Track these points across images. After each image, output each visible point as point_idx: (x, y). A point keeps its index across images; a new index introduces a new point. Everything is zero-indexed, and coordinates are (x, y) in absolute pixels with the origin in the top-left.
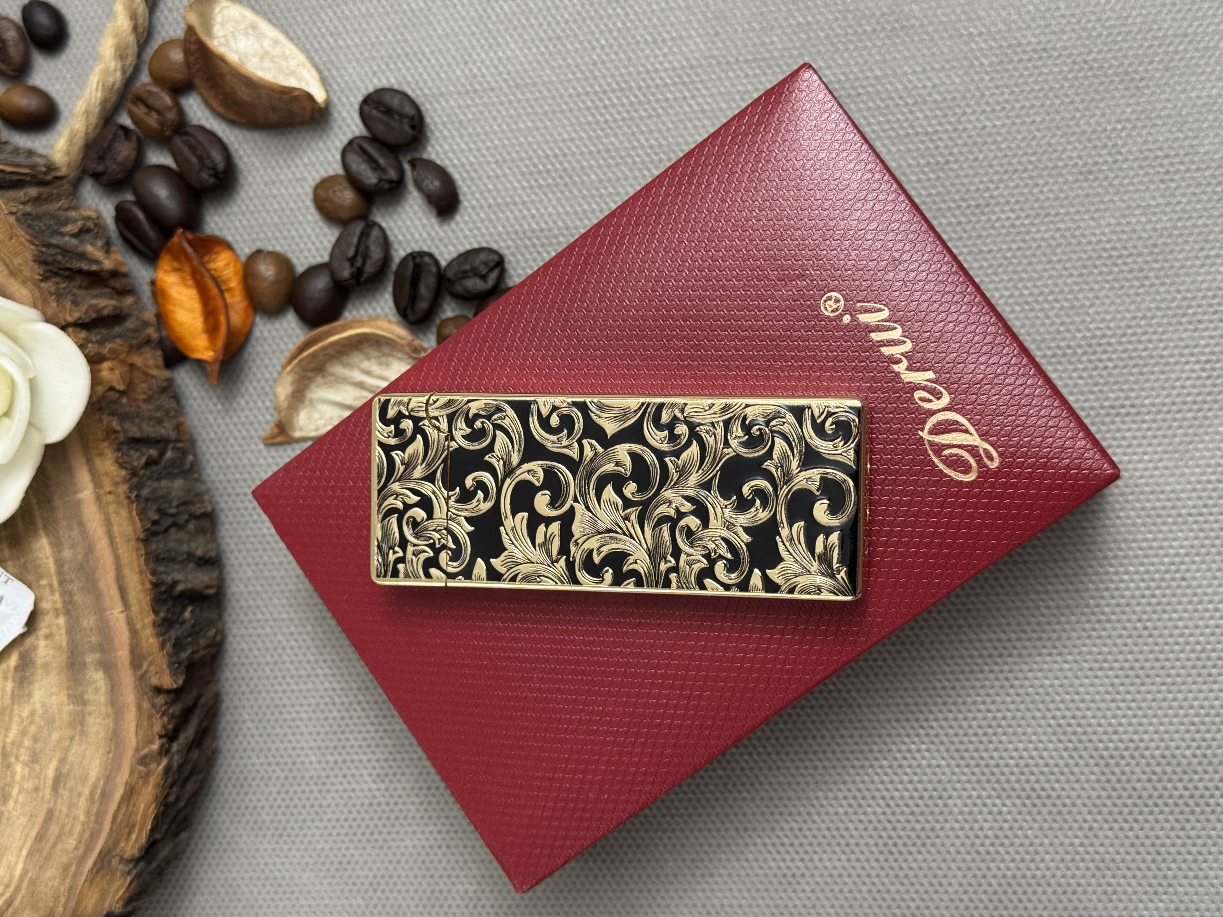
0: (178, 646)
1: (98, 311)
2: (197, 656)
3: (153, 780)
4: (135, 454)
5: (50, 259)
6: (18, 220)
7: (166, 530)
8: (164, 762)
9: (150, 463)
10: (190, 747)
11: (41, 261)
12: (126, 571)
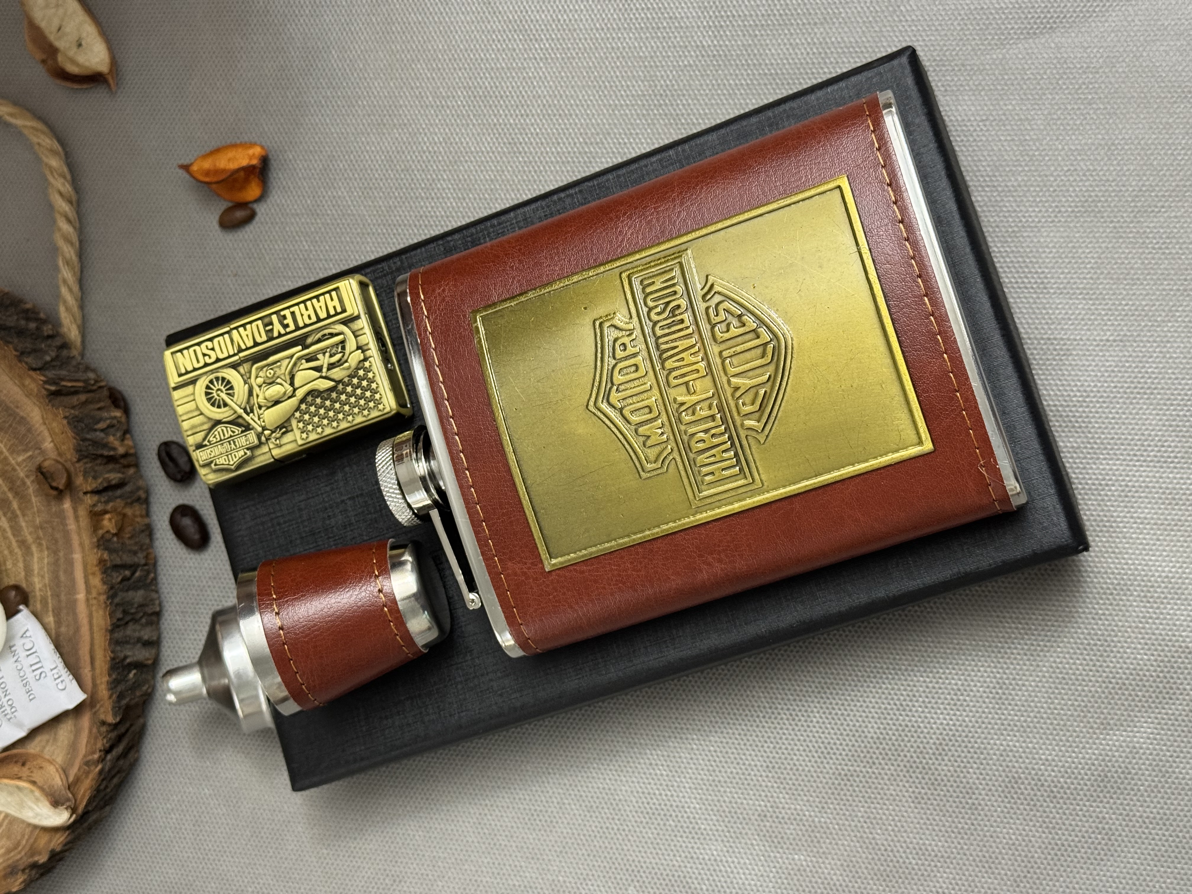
0: (121, 697)
1: (109, 481)
2: (133, 702)
3: (91, 776)
4: (115, 574)
5: (84, 448)
6: (69, 423)
7: (127, 623)
8: (100, 767)
9: (124, 580)
10: (118, 758)
11: (78, 450)
12: (97, 647)
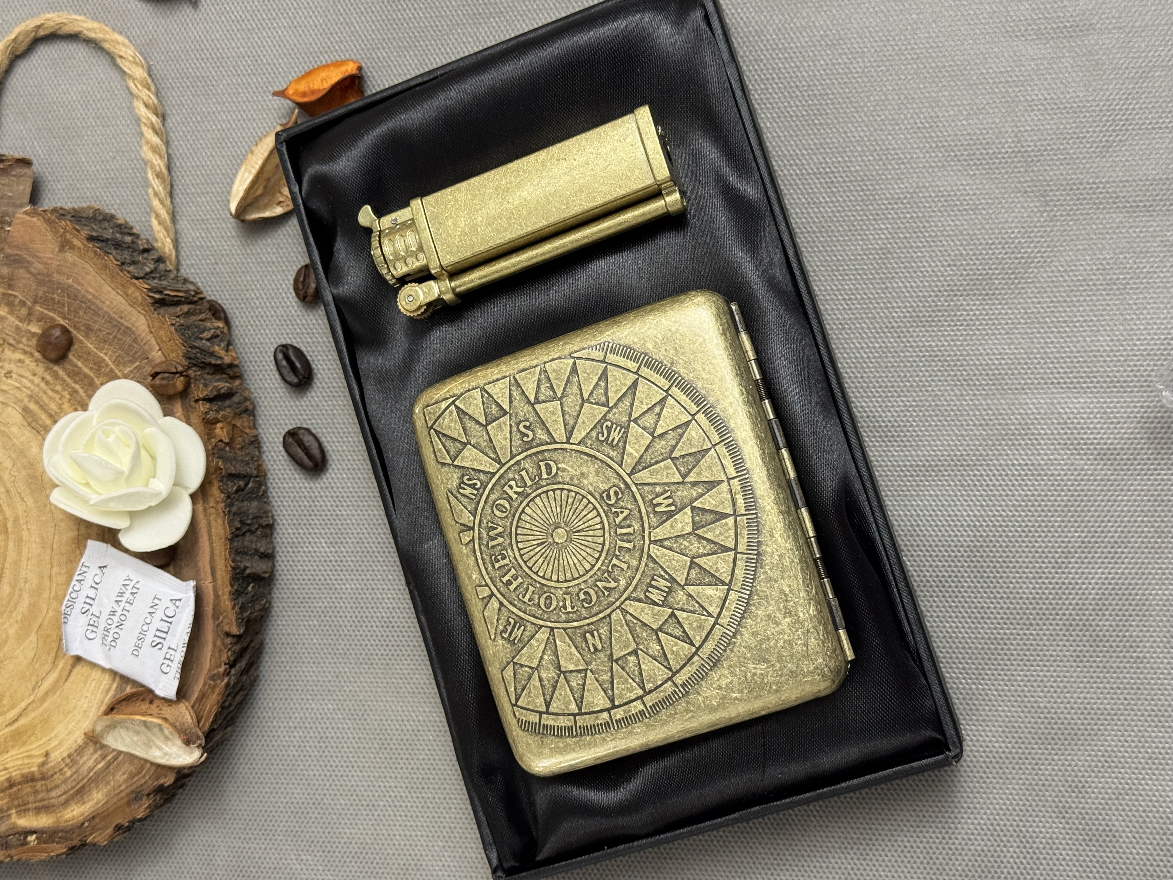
0: (243, 608)
1: (219, 390)
2: (253, 616)
3: (217, 691)
4: (231, 484)
5: (193, 356)
6: (176, 330)
7: (244, 534)
8: (226, 680)
9: (239, 490)
10: (242, 673)
11: (187, 358)
12: (216, 557)
